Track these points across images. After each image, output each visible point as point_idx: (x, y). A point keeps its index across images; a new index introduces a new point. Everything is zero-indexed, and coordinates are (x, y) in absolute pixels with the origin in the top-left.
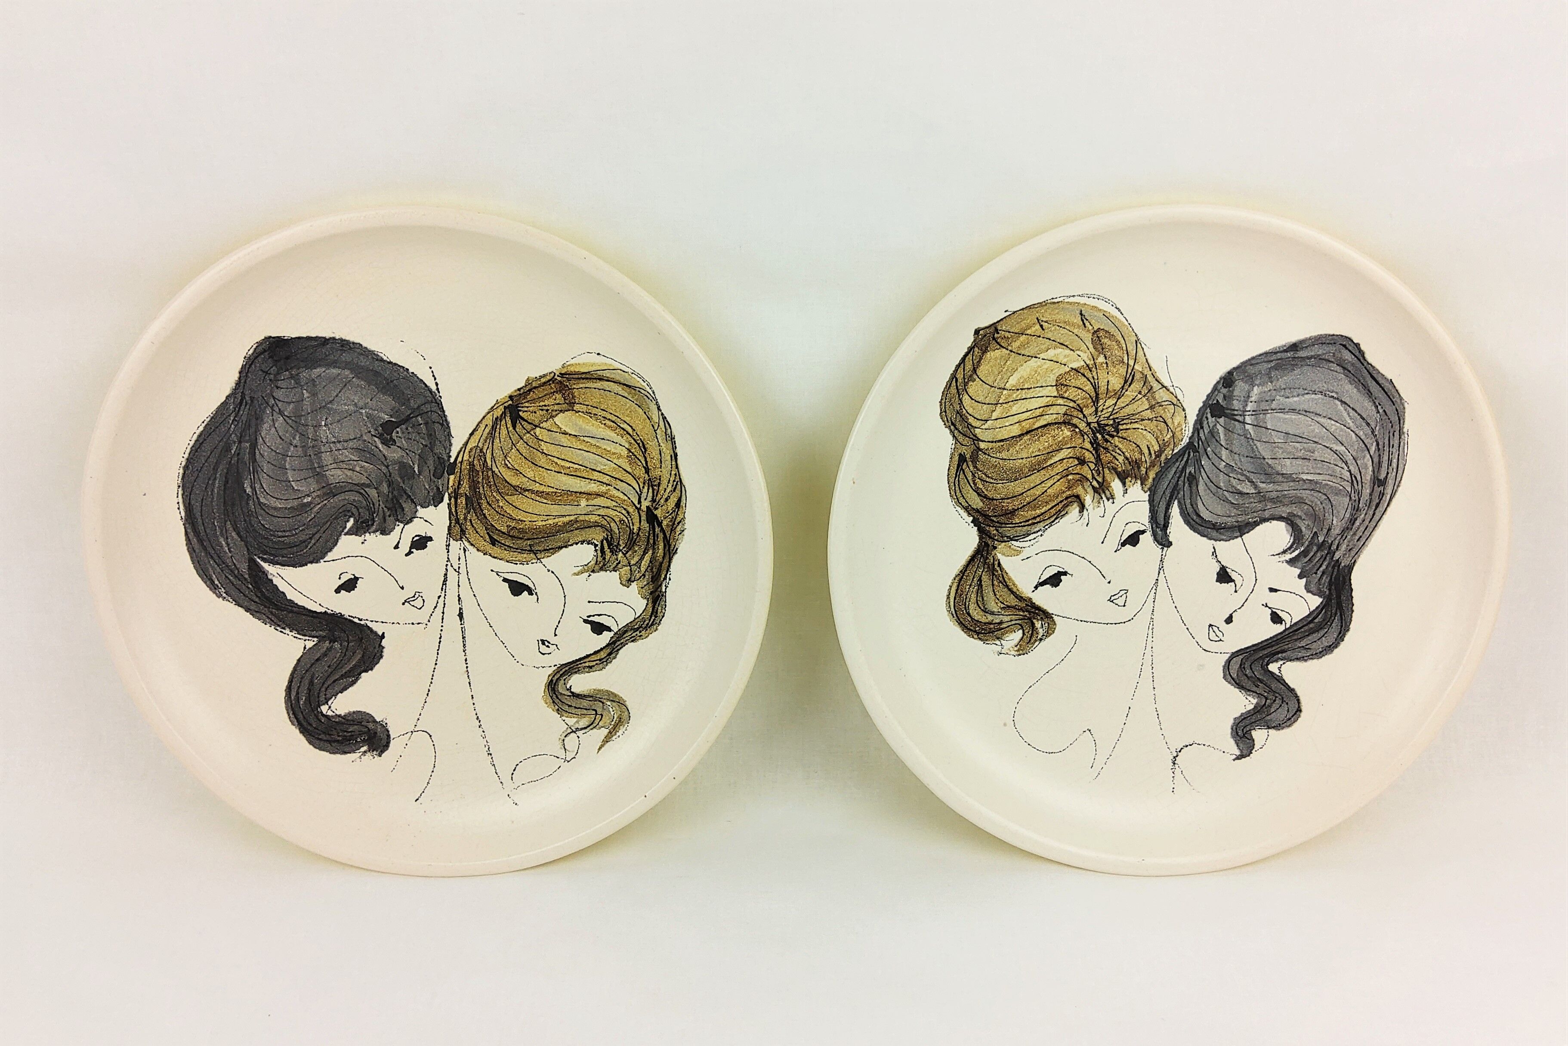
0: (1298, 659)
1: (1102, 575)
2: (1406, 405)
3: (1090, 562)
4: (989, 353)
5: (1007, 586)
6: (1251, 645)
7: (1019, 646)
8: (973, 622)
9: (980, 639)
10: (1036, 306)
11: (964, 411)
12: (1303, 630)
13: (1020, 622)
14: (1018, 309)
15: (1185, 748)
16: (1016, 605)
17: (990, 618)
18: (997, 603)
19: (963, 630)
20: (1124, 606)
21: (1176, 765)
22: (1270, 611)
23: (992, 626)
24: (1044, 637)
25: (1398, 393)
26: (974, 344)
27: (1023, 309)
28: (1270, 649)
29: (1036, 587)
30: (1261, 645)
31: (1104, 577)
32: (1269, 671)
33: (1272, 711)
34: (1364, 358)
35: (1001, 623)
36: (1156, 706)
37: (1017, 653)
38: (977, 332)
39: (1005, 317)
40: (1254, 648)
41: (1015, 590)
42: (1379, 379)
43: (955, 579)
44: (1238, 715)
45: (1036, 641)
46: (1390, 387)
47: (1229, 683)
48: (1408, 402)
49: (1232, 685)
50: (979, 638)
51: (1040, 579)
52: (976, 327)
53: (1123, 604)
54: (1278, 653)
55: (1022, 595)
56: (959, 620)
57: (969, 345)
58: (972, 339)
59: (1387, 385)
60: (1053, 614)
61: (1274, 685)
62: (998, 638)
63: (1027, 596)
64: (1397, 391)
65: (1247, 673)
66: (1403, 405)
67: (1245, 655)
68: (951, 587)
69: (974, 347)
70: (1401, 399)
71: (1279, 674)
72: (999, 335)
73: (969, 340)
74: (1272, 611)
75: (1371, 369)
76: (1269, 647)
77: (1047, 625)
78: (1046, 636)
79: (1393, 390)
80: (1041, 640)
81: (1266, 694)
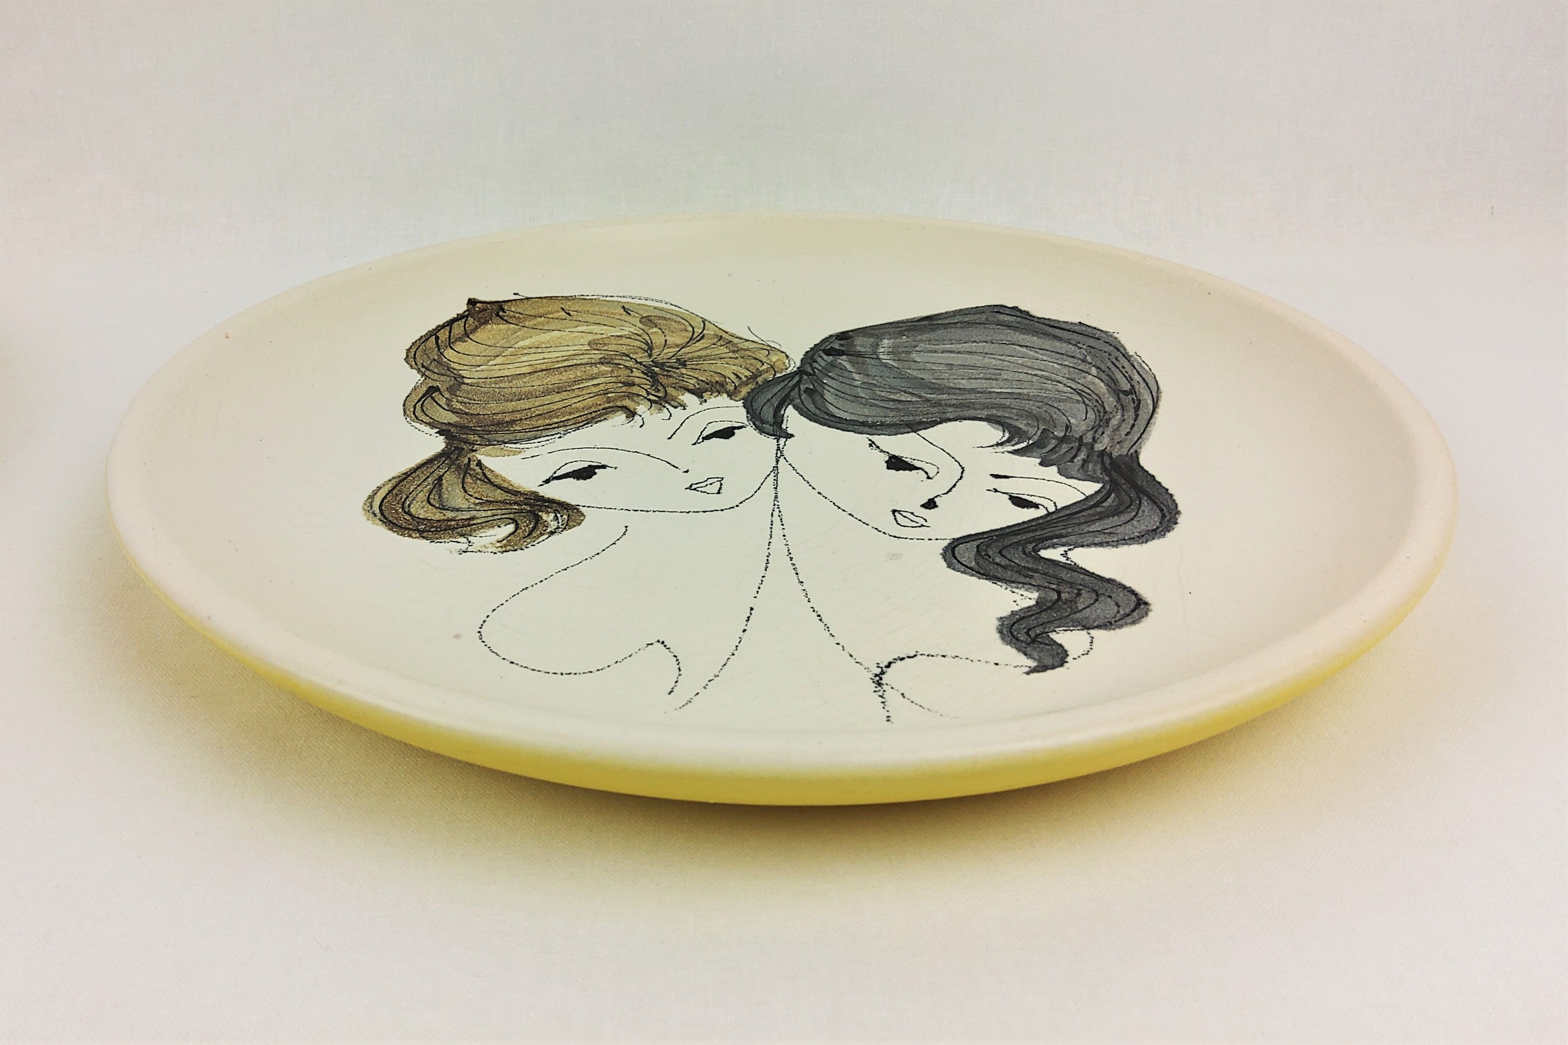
0: (1096, 545)
1: (674, 466)
2: (1116, 335)
3: (649, 455)
4: (489, 325)
5: (491, 482)
6: (988, 529)
7: (505, 542)
8: (413, 520)
9: (424, 537)
10: (560, 299)
11: (445, 360)
12: (1083, 514)
13: (512, 516)
14: (534, 297)
15: (899, 662)
16: (505, 500)
17: (450, 515)
18: (467, 499)
19: (391, 530)
20: (719, 493)
21: (885, 687)
22: (1007, 497)
23: (453, 523)
24: (560, 530)
25: (1099, 330)
26: (467, 313)
27: (541, 298)
28: (1031, 535)
29: (547, 481)
30: (1008, 530)
31: (677, 468)
32: (1043, 558)
33: (1080, 608)
34: (1031, 316)
35: (473, 518)
36: (811, 604)
37: (500, 549)
38: (472, 302)
39: (514, 300)
40: (997, 533)
41: (505, 485)
42: (1064, 326)
43: (390, 480)
44: (1006, 613)
45: (542, 534)
46: (1084, 328)
47: (964, 572)
48: (1116, 331)
49: (973, 575)
50: (422, 537)
51: (555, 473)
52: (472, 297)
53: (717, 492)
54: (1052, 538)
55: (520, 490)
56: (385, 517)
57: (461, 312)
58: (465, 308)
59: (1077, 328)
60: (578, 505)
61: (1065, 575)
62: (462, 535)
63: (528, 490)
64: (1095, 328)
65: (998, 561)
66: (1111, 336)
67: (982, 540)
68: (379, 488)
69: (467, 316)
70: (1106, 333)
71: (1069, 562)
72: (505, 314)
73: (462, 308)
74: (1010, 496)
75: (1047, 322)
76: (1027, 532)
77: (565, 517)
78: (565, 528)
79: (1089, 330)
80: (552, 533)
81: (1054, 586)
